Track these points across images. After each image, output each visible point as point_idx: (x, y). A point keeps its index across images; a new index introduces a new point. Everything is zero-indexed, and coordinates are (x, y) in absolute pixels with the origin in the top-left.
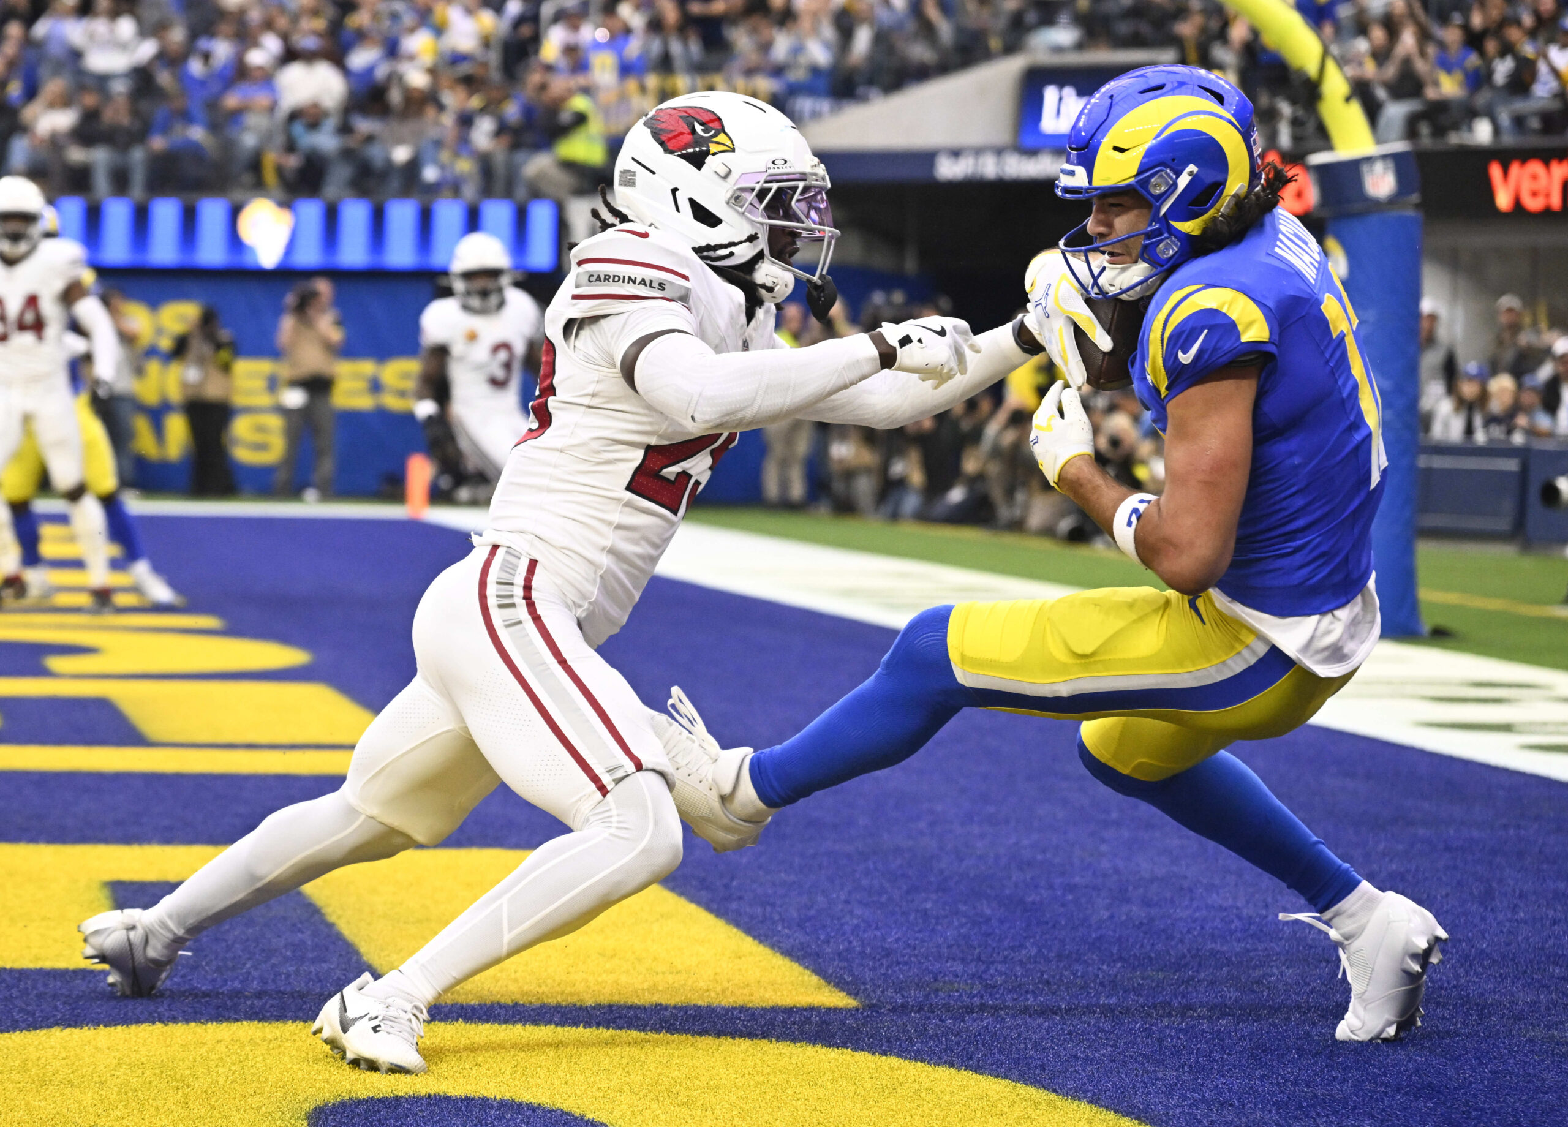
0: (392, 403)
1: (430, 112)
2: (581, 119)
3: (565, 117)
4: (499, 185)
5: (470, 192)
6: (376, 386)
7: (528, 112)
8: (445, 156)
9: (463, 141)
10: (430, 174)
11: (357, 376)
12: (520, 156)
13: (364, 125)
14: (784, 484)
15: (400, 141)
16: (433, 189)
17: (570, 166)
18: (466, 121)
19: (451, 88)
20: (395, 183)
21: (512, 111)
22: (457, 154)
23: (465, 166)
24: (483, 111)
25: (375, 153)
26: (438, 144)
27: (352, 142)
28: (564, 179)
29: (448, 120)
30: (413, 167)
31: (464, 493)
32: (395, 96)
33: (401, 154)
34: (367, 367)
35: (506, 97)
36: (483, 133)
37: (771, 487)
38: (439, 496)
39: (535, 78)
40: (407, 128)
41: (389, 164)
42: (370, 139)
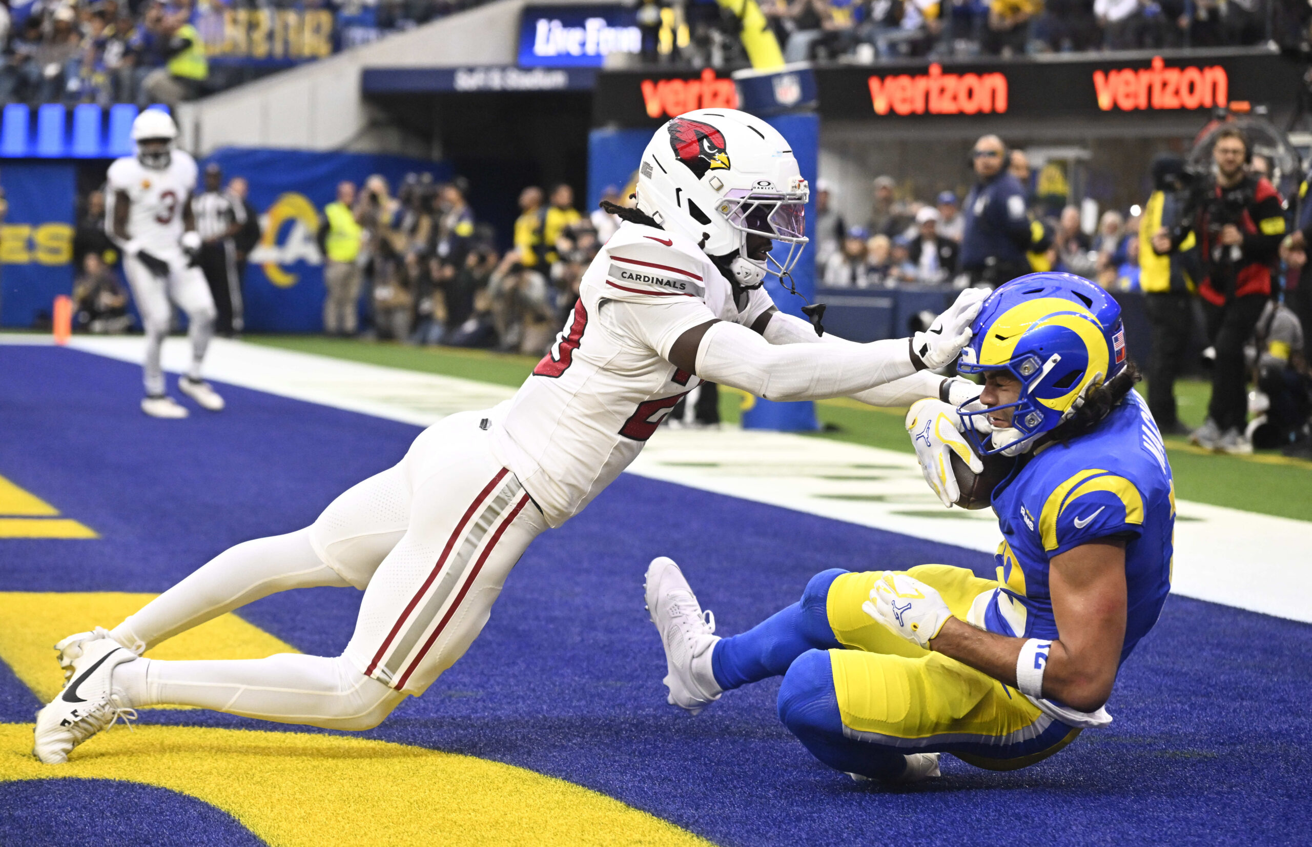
0: (45, 258)
1: (73, 39)
2: (187, 44)
3: (175, 42)
4: (125, 94)
5: (103, 98)
6: (31, 245)
7: (148, 39)
8: (84, 71)
9: (98, 61)
10: (73, 85)
11: (16, 238)
12: (141, 72)
13: (23, 49)
14: (341, 318)
15: (51, 60)
16: (76, 96)
17: (179, 79)
18: (101, 45)
19: (90, 20)
20: (46, 92)
21: (135, 38)
22: (93, 71)
23: (99, 79)
24: (115, 37)
25: (31, 69)
26: (80, 62)
27: (14, 62)
28: (175, 89)
29: (87, 45)
30: (60, 80)
31: (98, 325)
32: (47, 27)
33: (51, 70)
34: (24, 231)
35: (131, 28)
36: (113, 55)
37: (331, 319)
38: (79, 327)
39: (153, 13)
40: (56, 51)
41: (41, 77)
42: (27, 59)
